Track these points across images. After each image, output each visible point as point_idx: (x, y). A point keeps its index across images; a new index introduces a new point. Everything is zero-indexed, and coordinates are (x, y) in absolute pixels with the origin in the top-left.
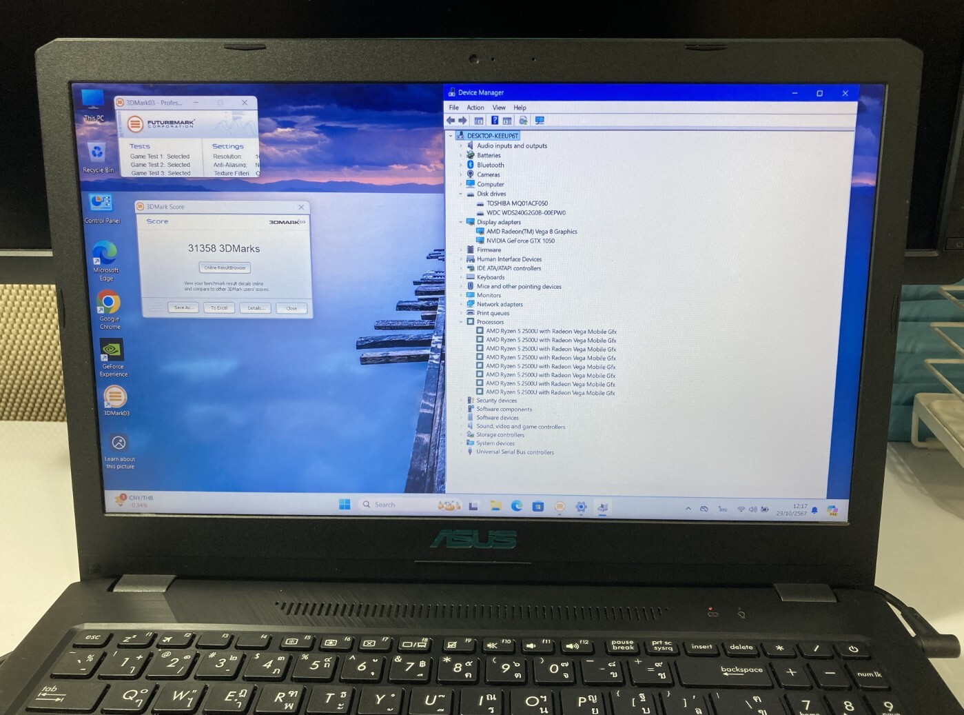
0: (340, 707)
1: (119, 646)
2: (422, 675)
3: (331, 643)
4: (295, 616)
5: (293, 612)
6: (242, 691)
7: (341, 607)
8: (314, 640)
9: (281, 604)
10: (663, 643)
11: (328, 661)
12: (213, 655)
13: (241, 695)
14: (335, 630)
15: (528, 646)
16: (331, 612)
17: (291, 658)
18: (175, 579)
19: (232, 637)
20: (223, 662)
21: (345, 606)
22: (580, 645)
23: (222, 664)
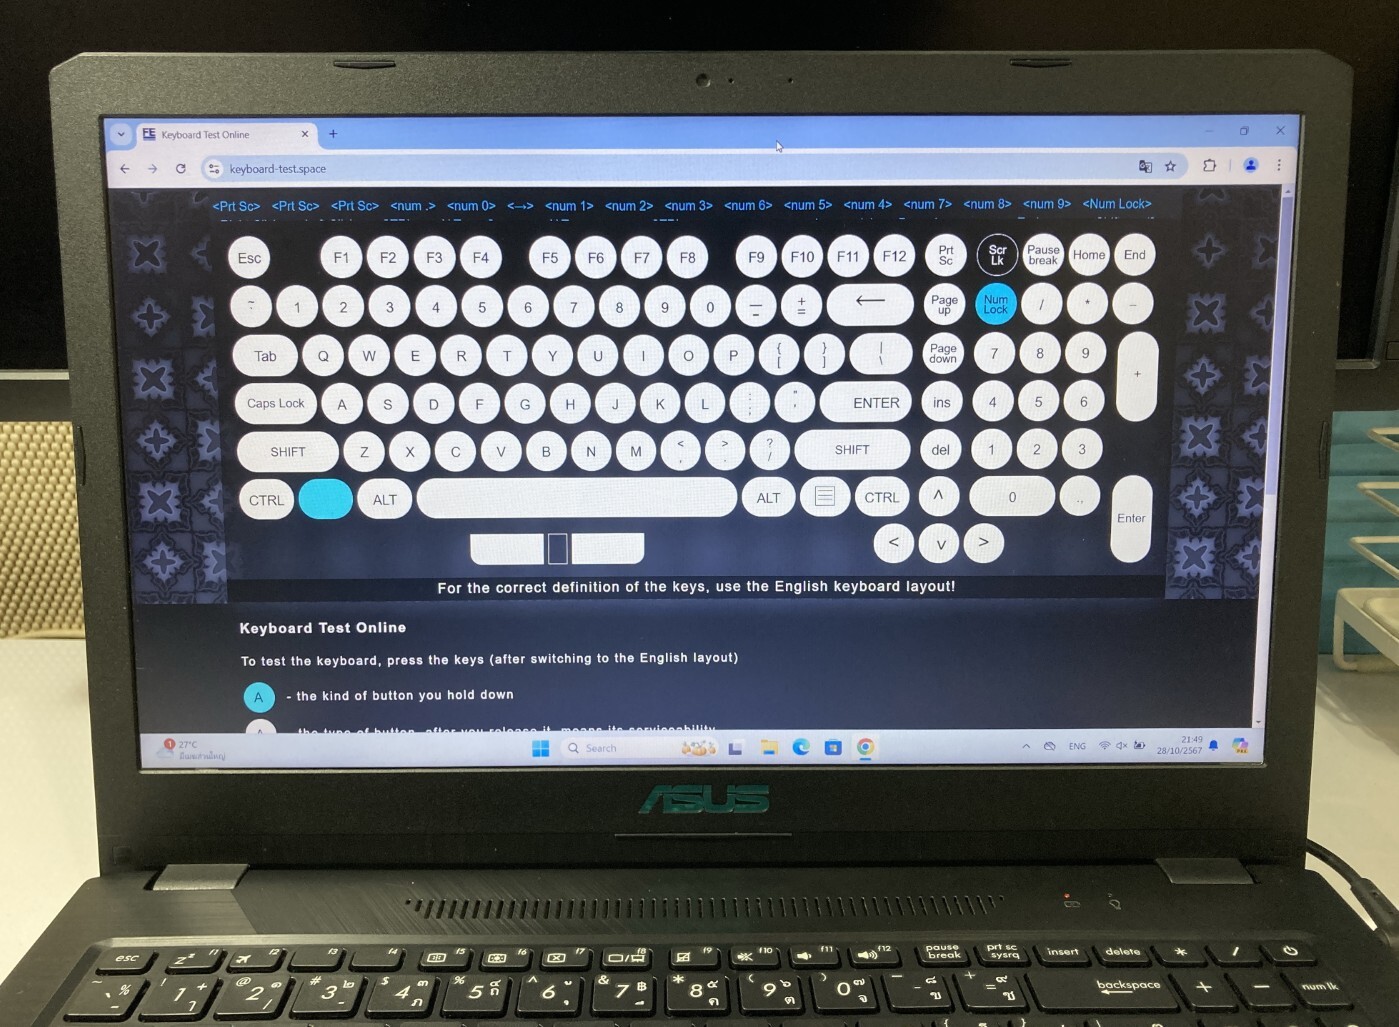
1: (168, 971)
2: (642, 1003)
3: (497, 959)
4: (439, 921)
5: (433, 914)
7: (507, 906)
8: (471, 956)
9: (414, 904)
10: (1004, 947)
11: (496, 987)
12: (316, 980)
14: (503, 939)
15: (799, 956)
16: (493, 913)
17: (437, 983)
18: (248, 869)
19: (343, 955)
20: (333, 990)
21: (513, 903)
22: (878, 953)
23: (332, 993)
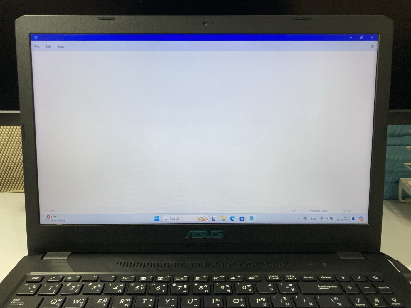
0: (150, 305)
1: (47, 282)
2: (185, 291)
3: (143, 279)
4: (126, 268)
5: (125, 266)
6: (105, 299)
7: (146, 264)
8: (136, 278)
9: (119, 263)
10: (291, 276)
11: (143, 287)
12: (90, 284)
13: (104, 301)
14: (145, 273)
15: (232, 278)
16: (142, 266)
17: (126, 286)
18: (71, 254)
19: (98, 277)
20: (95, 287)
21: (148, 263)
22: (255, 278)
23: (95, 288)
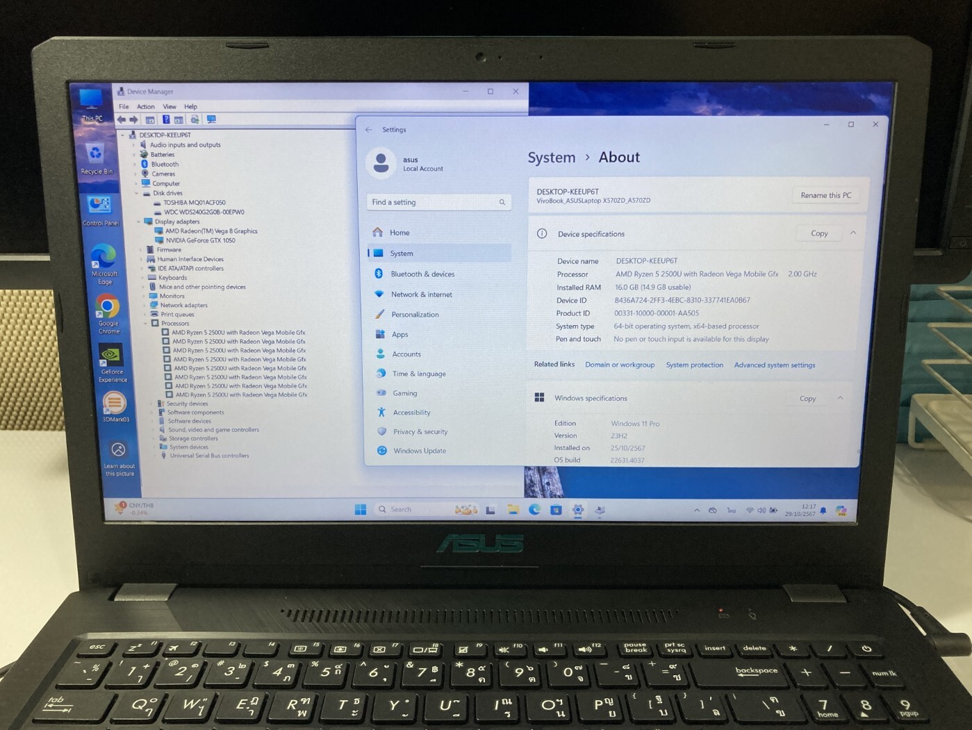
0: (354, 713)
1: (125, 656)
2: (435, 680)
3: (340, 650)
4: (302, 623)
5: (299, 619)
6: (254, 699)
7: (348, 614)
8: (323, 647)
9: (287, 611)
10: (676, 645)
11: (338, 670)
12: (221, 663)
13: (252, 703)
14: (345, 637)
15: (540, 650)
16: (338, 618)
17: (300, 665)
18: (177, 587)
19: (239, 645)
21: (352, 612)
22: (592, 648)
23: (231, 671)
